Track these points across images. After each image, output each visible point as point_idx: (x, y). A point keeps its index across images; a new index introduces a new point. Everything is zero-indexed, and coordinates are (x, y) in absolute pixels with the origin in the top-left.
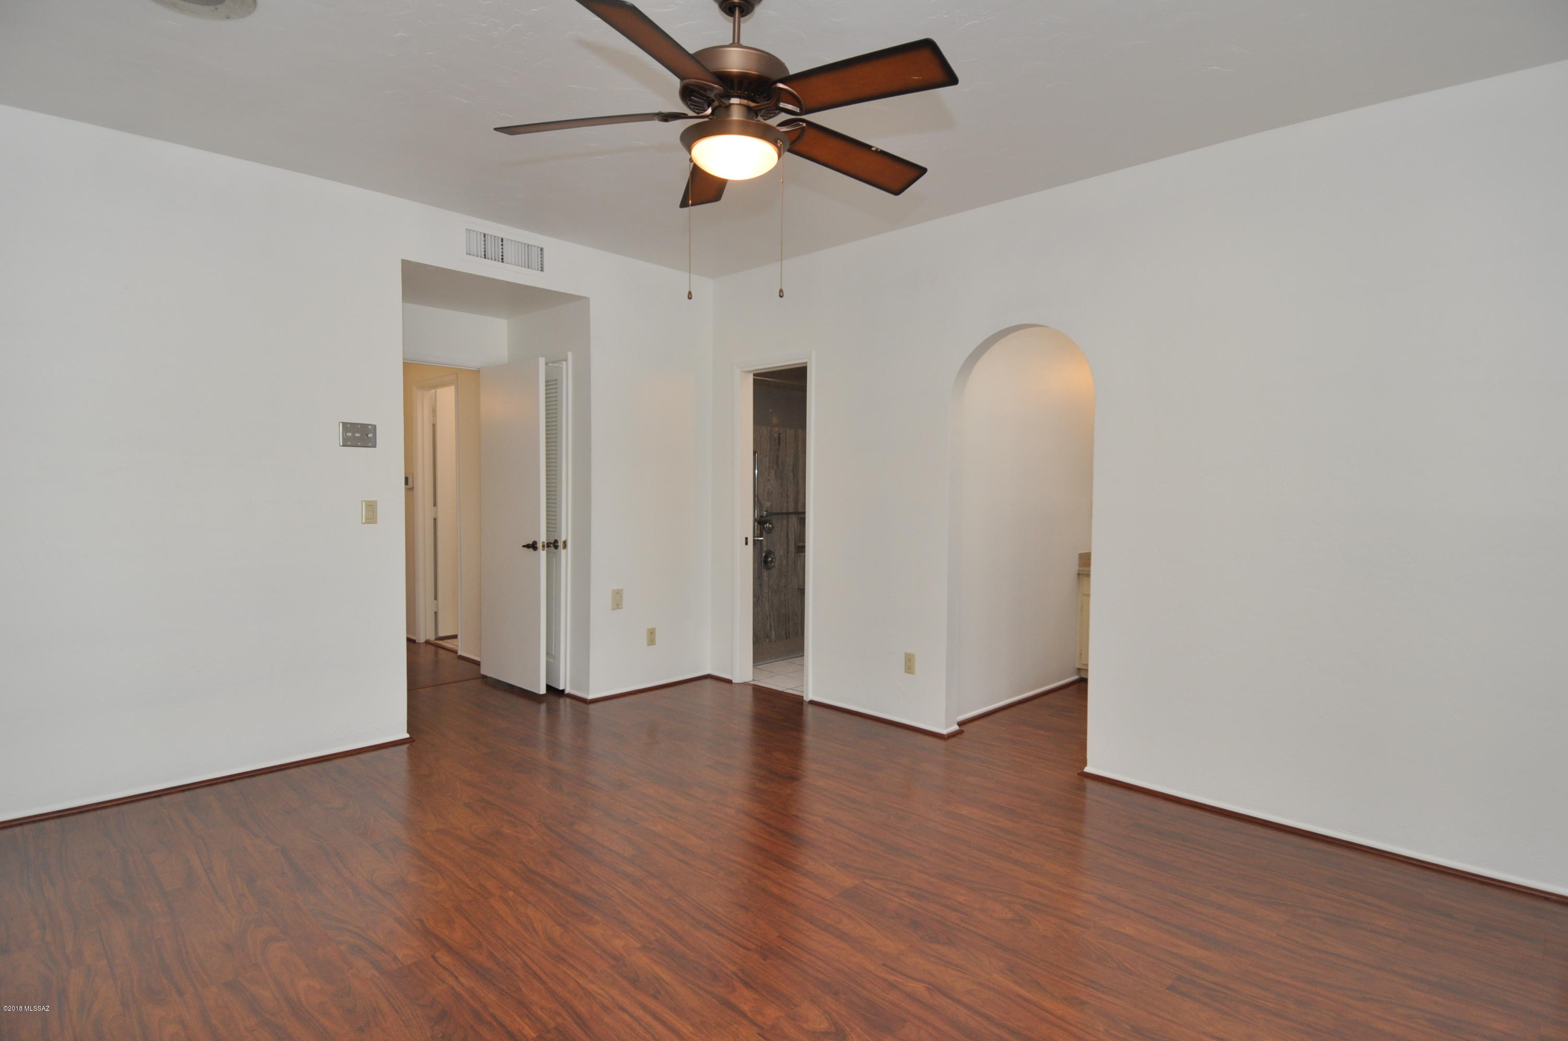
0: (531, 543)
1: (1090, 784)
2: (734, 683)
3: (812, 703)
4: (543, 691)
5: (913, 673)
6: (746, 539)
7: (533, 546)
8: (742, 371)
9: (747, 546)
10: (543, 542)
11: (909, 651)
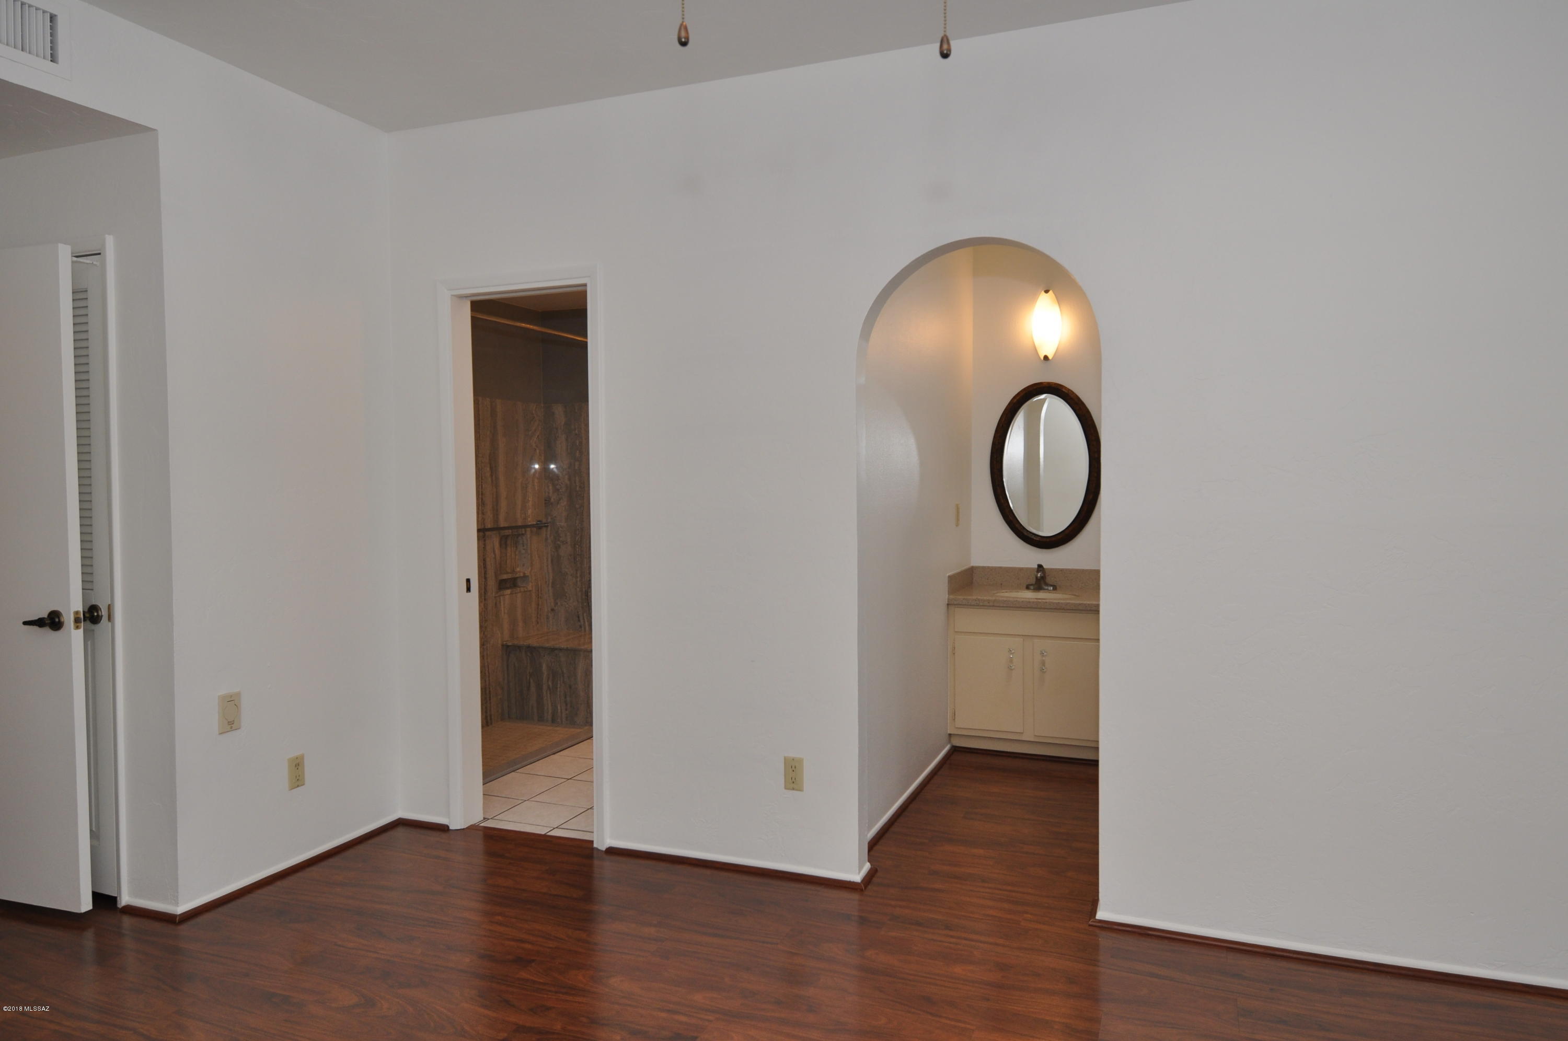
0: (44, 614)
1: (1106, 941)
2: (451, 830)
3: (611, 851)
4: (86, 905)
5: (801, 790)
6: (468, 581)
7: (53, 621)
8: (452, 295)
9: (469, 593)
10: (77, 613)
11: (792, 755)
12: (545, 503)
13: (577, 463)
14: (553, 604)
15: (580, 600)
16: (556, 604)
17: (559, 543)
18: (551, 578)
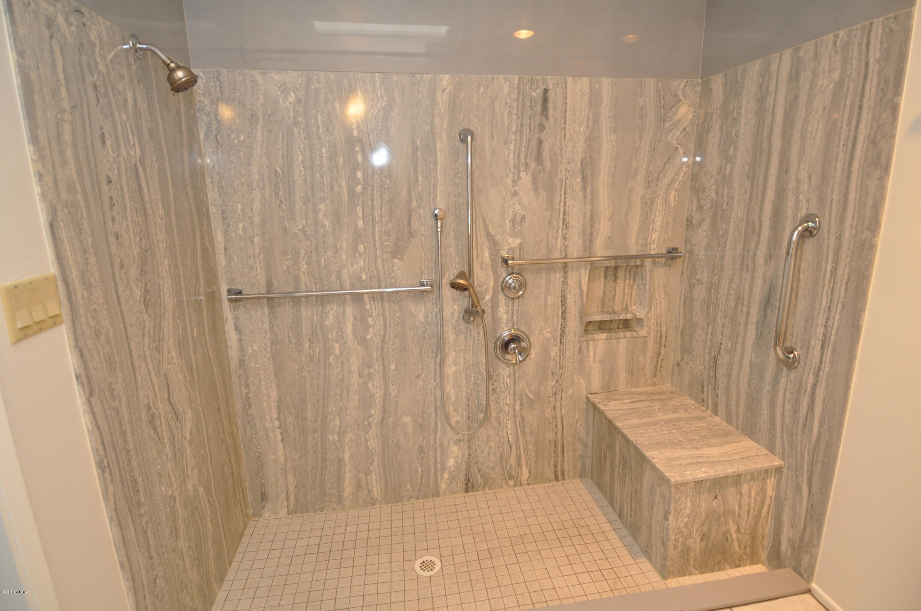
12: (687, 224)
13: (729, 166)
14: (679, 359)
15: (707, 366)
16: (683, 359)
17: (694, 281)
18: (681, 324)
